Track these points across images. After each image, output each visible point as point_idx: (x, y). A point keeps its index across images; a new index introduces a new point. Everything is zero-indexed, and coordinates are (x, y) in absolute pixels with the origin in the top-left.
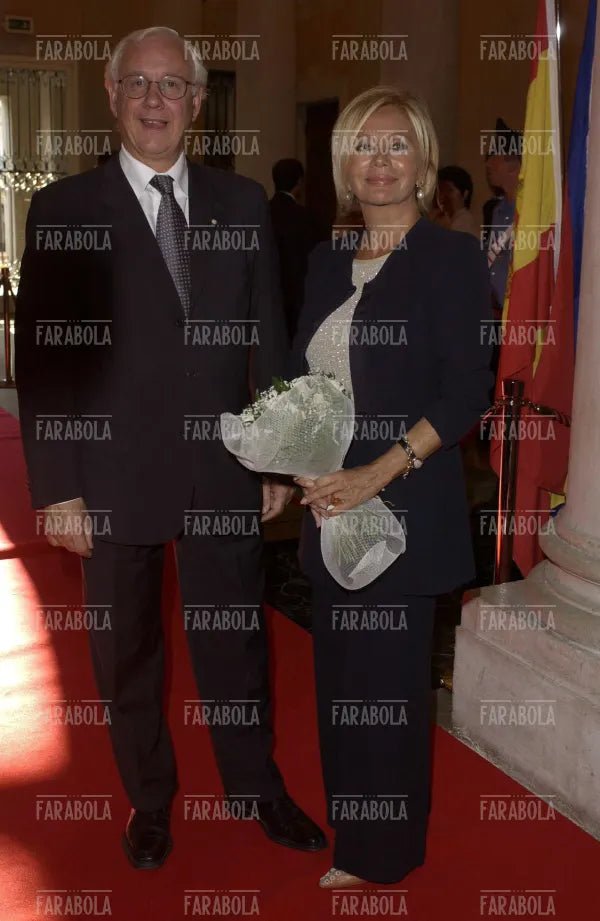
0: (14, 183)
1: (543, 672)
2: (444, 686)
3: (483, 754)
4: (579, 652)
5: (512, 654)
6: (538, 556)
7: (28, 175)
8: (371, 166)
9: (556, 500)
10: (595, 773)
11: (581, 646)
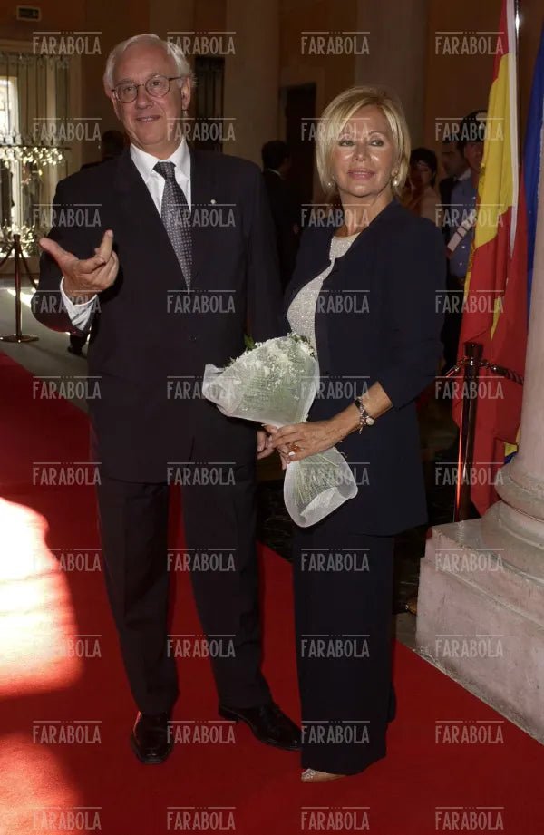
0: (23, 157)
1: (496, 599)
2: (409, 611)
3: (443, 670)
4: (528, 581)
5: (470, 583)
6: (494, 497)
7: (35, 149)
8: (352, 159)
9: (510, 450)
10: (540, 685)
11: (529, 576)
